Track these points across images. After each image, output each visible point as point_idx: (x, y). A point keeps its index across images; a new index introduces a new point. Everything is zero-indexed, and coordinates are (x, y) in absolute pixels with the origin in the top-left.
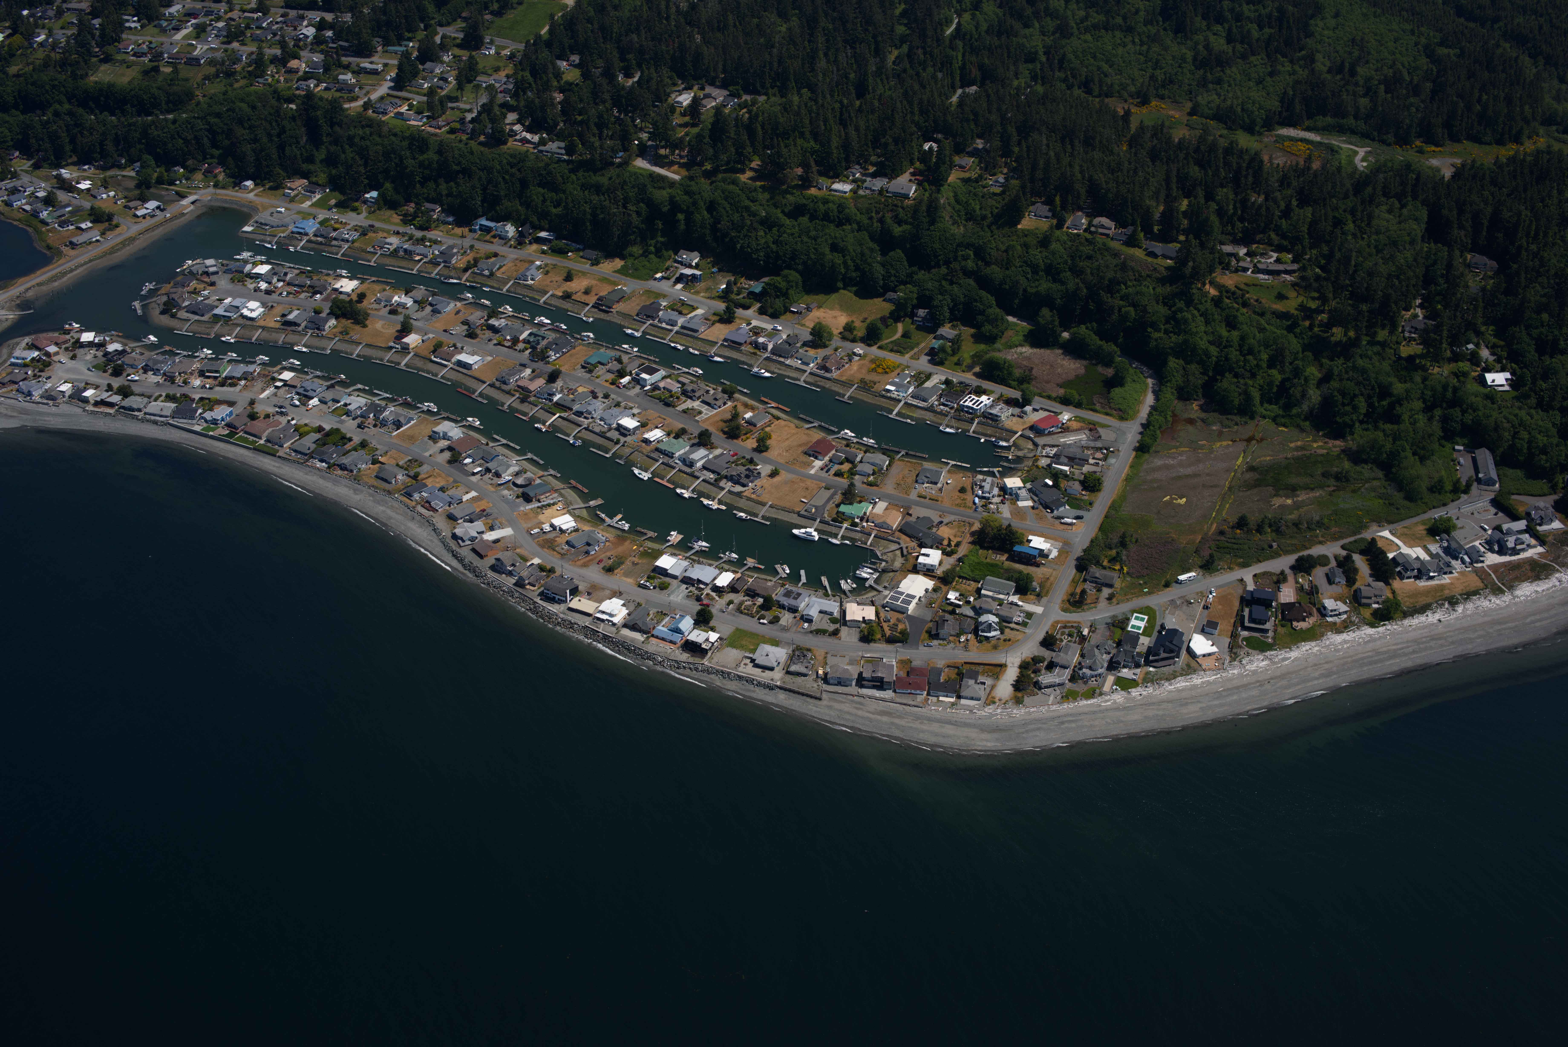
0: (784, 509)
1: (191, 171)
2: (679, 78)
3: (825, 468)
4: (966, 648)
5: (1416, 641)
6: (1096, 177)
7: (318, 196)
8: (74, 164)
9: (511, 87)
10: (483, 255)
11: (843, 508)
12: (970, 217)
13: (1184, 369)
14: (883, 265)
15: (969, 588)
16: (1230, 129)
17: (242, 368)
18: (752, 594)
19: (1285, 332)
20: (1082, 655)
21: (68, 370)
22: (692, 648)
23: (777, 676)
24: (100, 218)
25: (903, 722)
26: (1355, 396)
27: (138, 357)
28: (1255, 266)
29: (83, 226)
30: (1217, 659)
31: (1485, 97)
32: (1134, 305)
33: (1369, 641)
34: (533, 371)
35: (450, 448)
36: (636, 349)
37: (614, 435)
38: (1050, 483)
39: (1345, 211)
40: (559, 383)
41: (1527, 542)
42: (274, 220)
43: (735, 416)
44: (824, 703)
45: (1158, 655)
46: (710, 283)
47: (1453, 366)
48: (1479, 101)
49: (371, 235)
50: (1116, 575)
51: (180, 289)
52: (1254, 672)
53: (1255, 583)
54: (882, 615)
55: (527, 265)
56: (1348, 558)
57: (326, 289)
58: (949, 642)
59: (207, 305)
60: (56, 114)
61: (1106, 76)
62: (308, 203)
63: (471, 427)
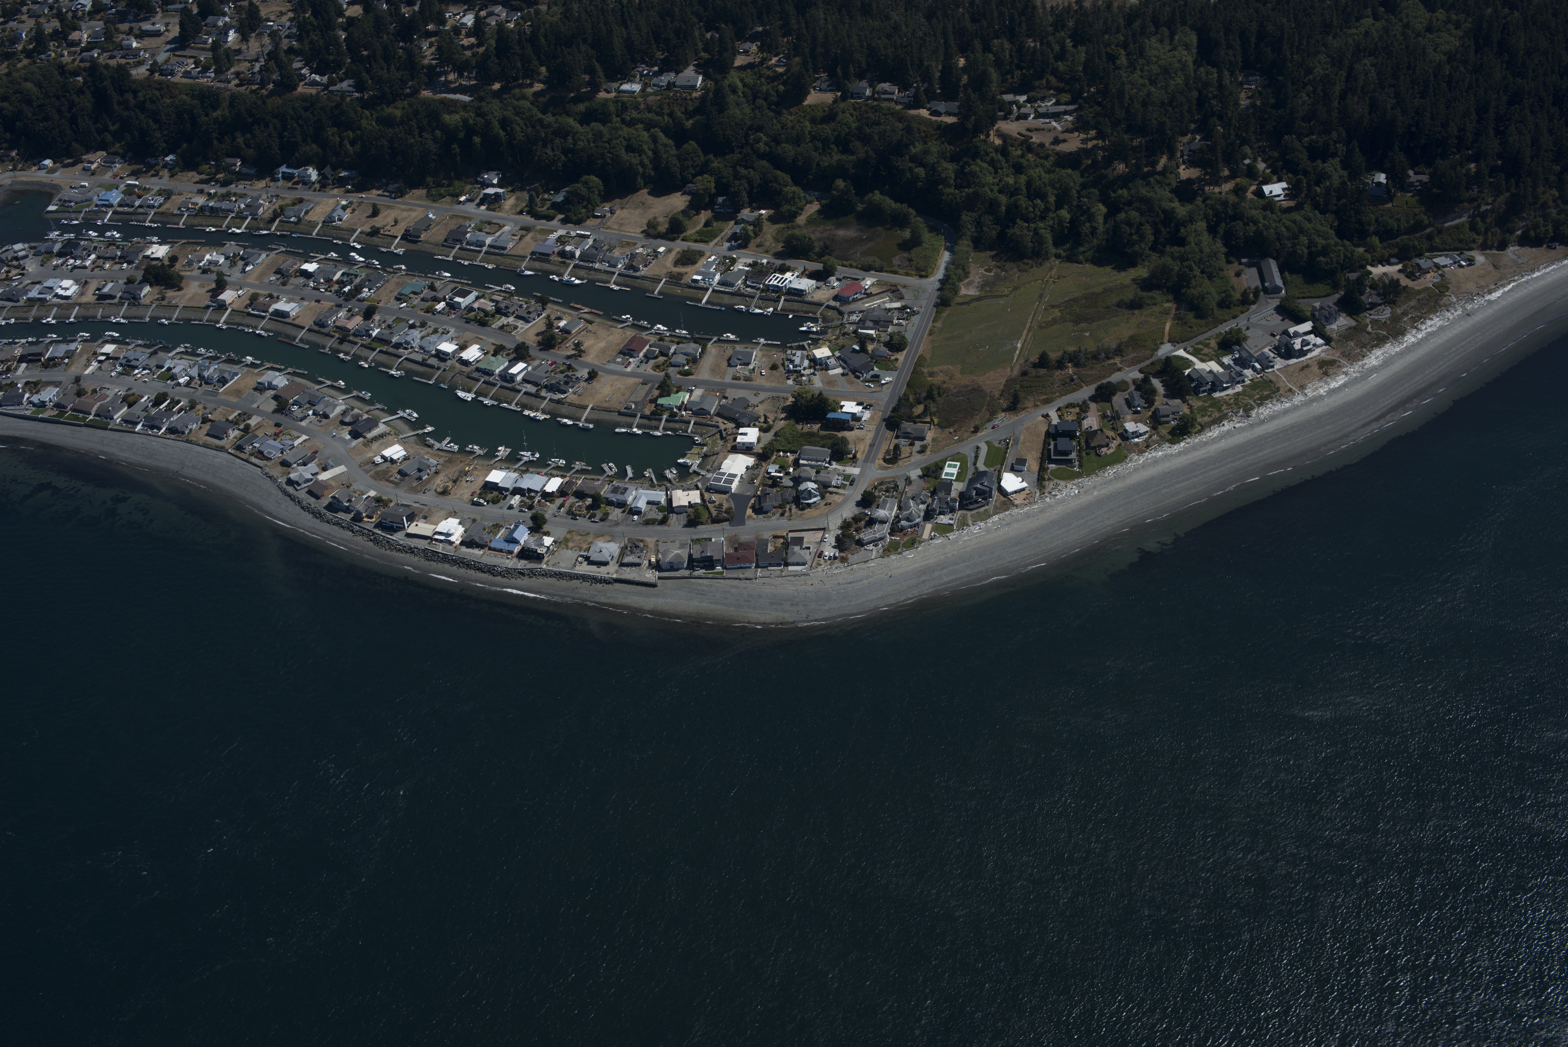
0: (605, 410)
3: (641, 365)
4: (790, 517)
6: (874, 44)
7: (119, 166)
9: (294, 30)
10: (288, 202)
11: (661, 401)
13: (977, 221)
14: (679, 159)
15: (788, 460)
17: (63, 348)
18: (581, 495)
20: (900, 508)
22: (529, 554)
23: (612, 570)
26: (1141, 224)
28: (1036, 111)
30: (1028, 494)
32: (924, 165)
33: (1171, 458)
34: (349, 311)
35: (276, 397)
36: (448, 274)
37: (434, 361)
38: (857, 348)
39: (1117, 46)
40: (376, 318)
41: (1313, 342)
42: (78, 196)
43: (550, 326)
44: (659, 590)
45: (971, 498)
46: (514, 199)
47: (1232, 183)
49: (176, 197)
50: (926, 427)
52: (1065, 502)
53: (1060, 416)
54: (707, 497)
55: (332, 206)
56: (1146, 380)
57: (138, 258)
58: (774, 514)
59: (20, 290)
62: (109, 174)
63: (295, 373)
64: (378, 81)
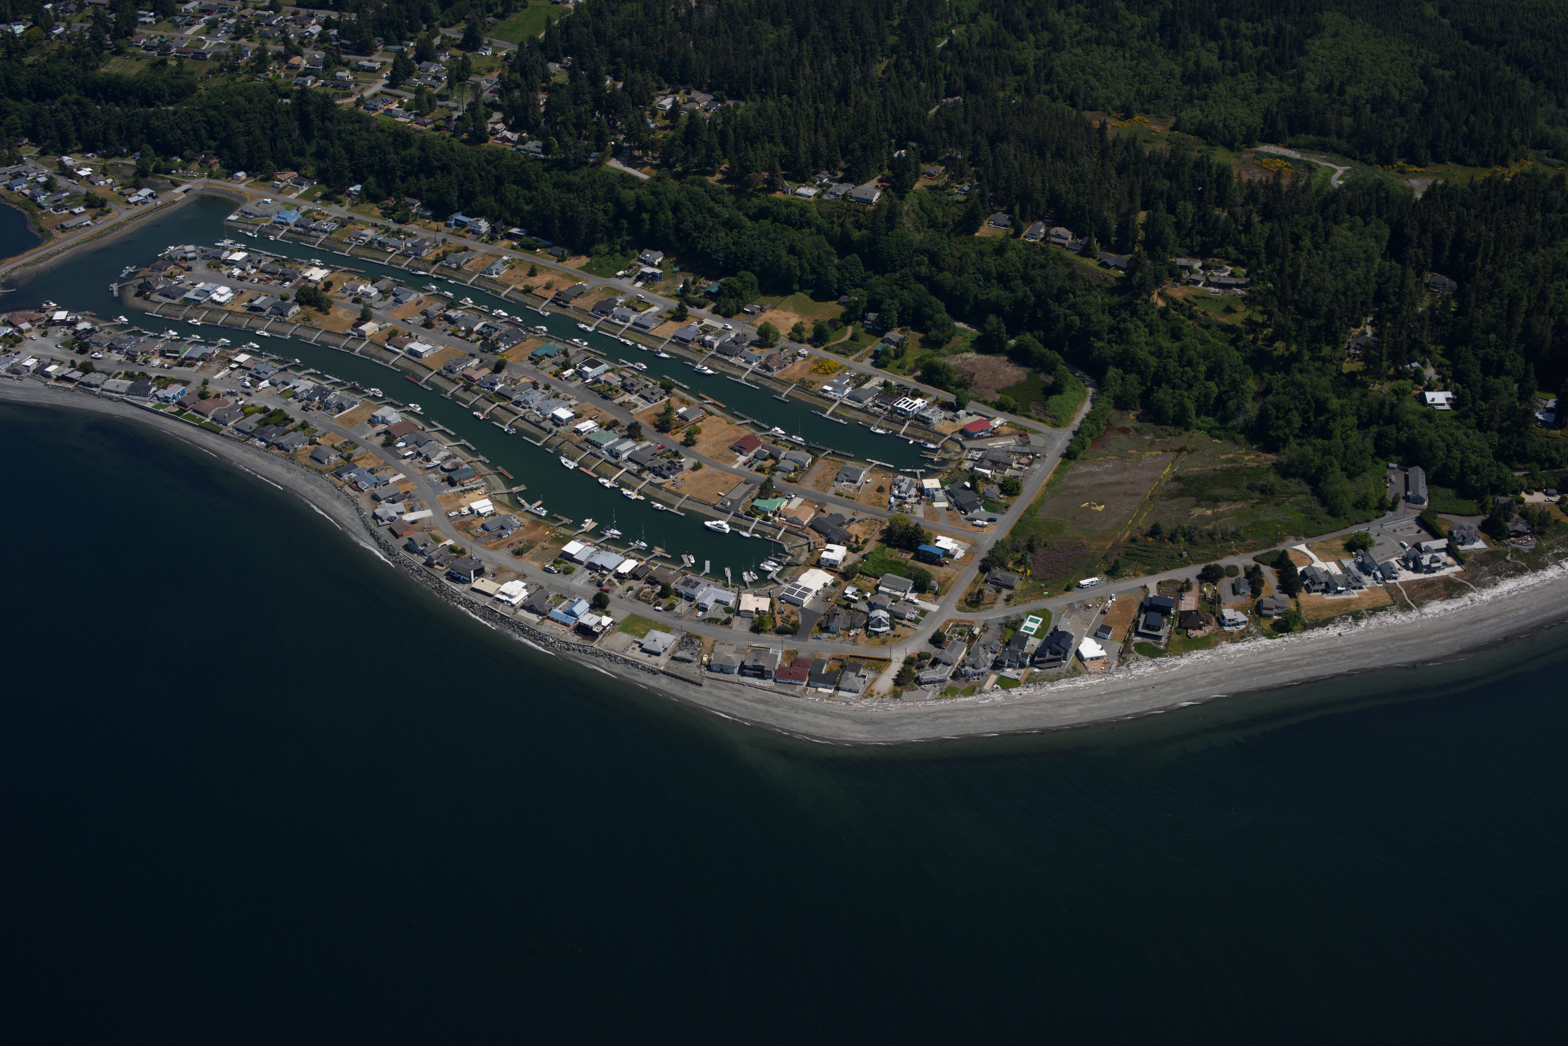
0: (700, 502)
1: (188, 161)
2: (666, 81)
3: (748, 464)
4: (854, 642)
5: (1312, 654)
6: (1057, 187)
7: (305, 188)
8: (79, 152)
9: (499, 87)
10: (453, 248)
11: (757, 503)
12: (933, 224)
13: (1123, 379)
14: (838, 269)
15: (869, 584)
16: (1210, 144)
17: (202, 349)
18: (652, 581)
19: (1226, 345)
20: (968, 654)
21: (38, 347)
22: (584, 631)
23: (662, 662)
24: (95, 204)
25: (778, 711)
26: (1290, 410)
27: (106, 336)
28: (1207, 279)
29: (76, 211)
30: (1105, 663)
31: (1473, 118)
32: (1081, 315)
33: (1264, 652)
34: (481, 361)
35: (386, 432)
36: (585, 343)
38: (968, 484)
39: (1305, 227)
40: (504, 374)
41: (1443, 561)
42: (258, 211)
43: (669, 410)
44: (704, 689)
45: (1044, 656)
46: (669, 282)
47: (1394, 384)
48: (1466, 123)
49: (350, 226)
50: (1017, 577)
51: (156, 273)
52: (1140, 677)
53: (1158, 590)
54: (777, 606)
55: (494, 259)
56: (1256, 569)
57: (296, 277)
58: (839, 635)
59: (180, 289)
60: (65, 103)
61: (1092, 89)
62: (295, 195)
63: (412, 413)
64: (564, 147)
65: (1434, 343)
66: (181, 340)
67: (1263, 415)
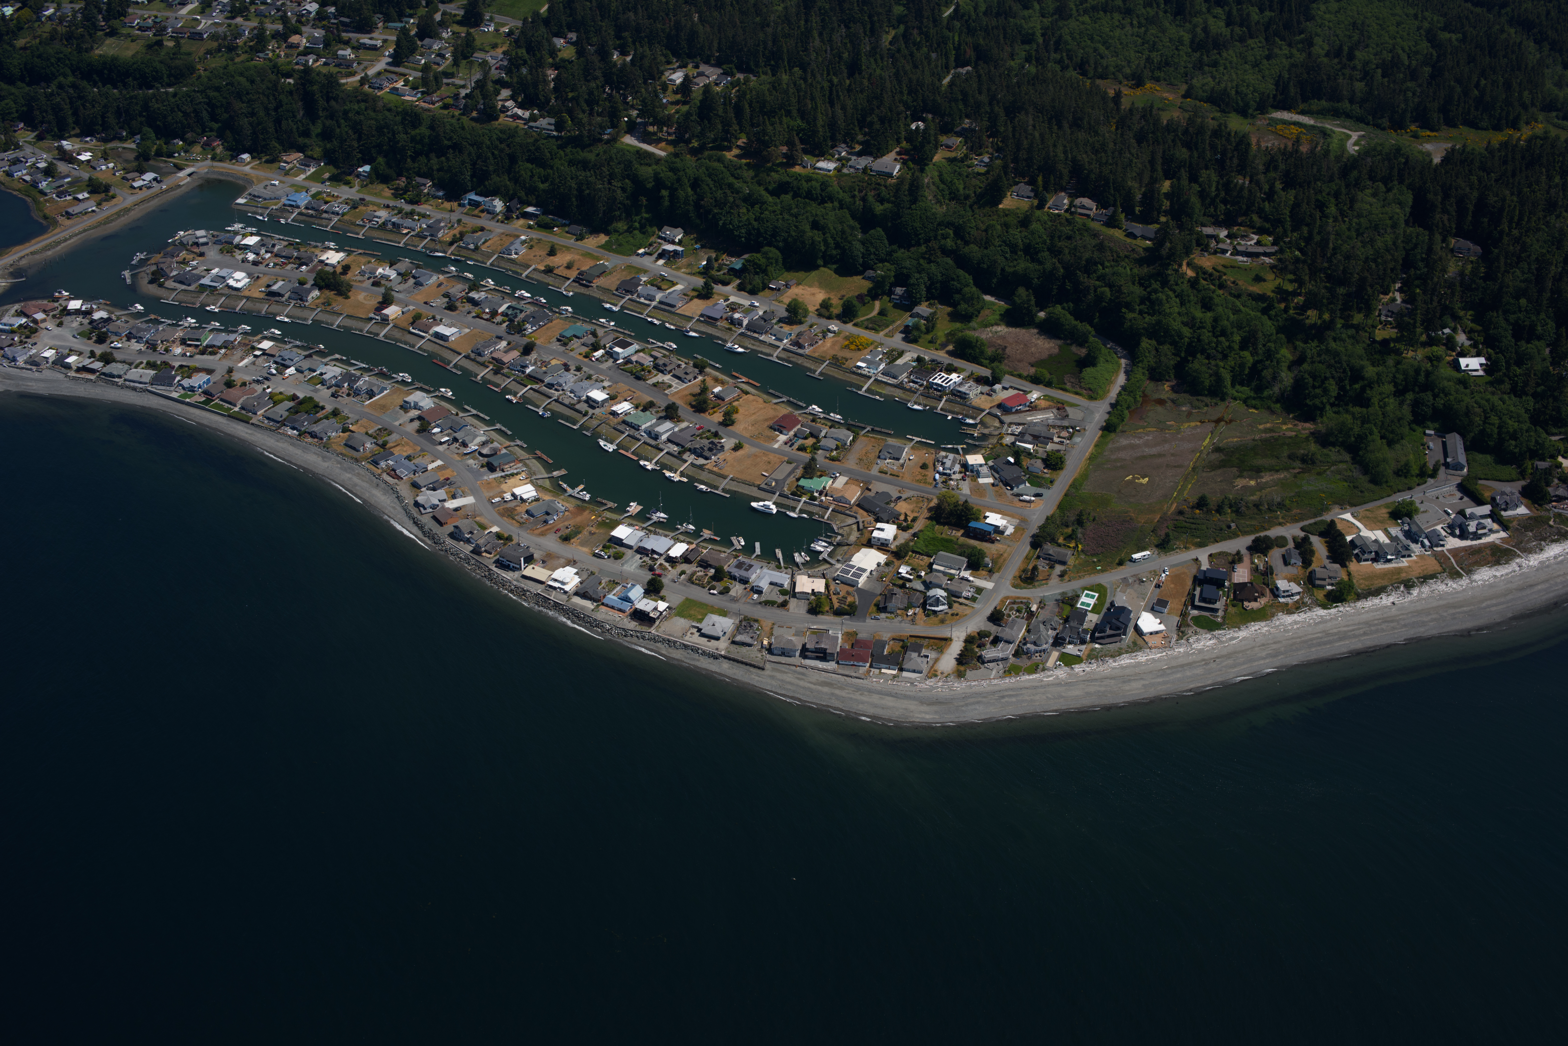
0: (744, 482)
1: (190, 143)
2: (674, 55)
3: (789, 443)
4: (913, 621)
5: (1367, 623)
6: (1079, 158)
7: (312, 170)
8: (77, 136)
9: (505, 63)
10: (469, 229)
11: (802, 482)
12: (954, 196)
13: (1157, 350)
14: (863, 243)
15: (921, 563)
16: (1223, 111)
17: (223, 337)
18: (704, 564)
19: (1259, 314)
20: (1028, 631)
21: (54, 337)
22: (640, 616)
23: (722, 646)
24: (99, 189)
25: (843, 693)
26: (1326, 378)
27: (123, 324)
28: (1235, 248)
29: (80, 196)
30: (1164, 638)
31: (1483, 82)
32: (1111, 286)
33: (1320, 623)
34: (509, 344)
35: (420, 418)
36: (612, 323)
37: (583, 407)
38: (1012, 460)
39: (1328, 194)
40: (533, 356)
41: (1489, 527)
42: (267, 193)
43: (704, 390)
44: (766, 673)
45: (1104, 632)
46: (692, 259)
47: (1428, 350)
48: (1477, 86)
49: (361, 208)
50: (1069, 552)
51: (169, 259)
52: (1200, 651)
53: (1210, 562)
54: (832, 587)
55: (512, 239)
56: (1306, 539)
57: (312, 261)
58: (897, 615)
59: (194, 275)
60: (61, 87)
61: (1102, 58)
62: (303, 176)
63: (443, 398)
64: (578, 123)
65: (1463, 309)
66: (200, 328)
67: (1299, 384)
